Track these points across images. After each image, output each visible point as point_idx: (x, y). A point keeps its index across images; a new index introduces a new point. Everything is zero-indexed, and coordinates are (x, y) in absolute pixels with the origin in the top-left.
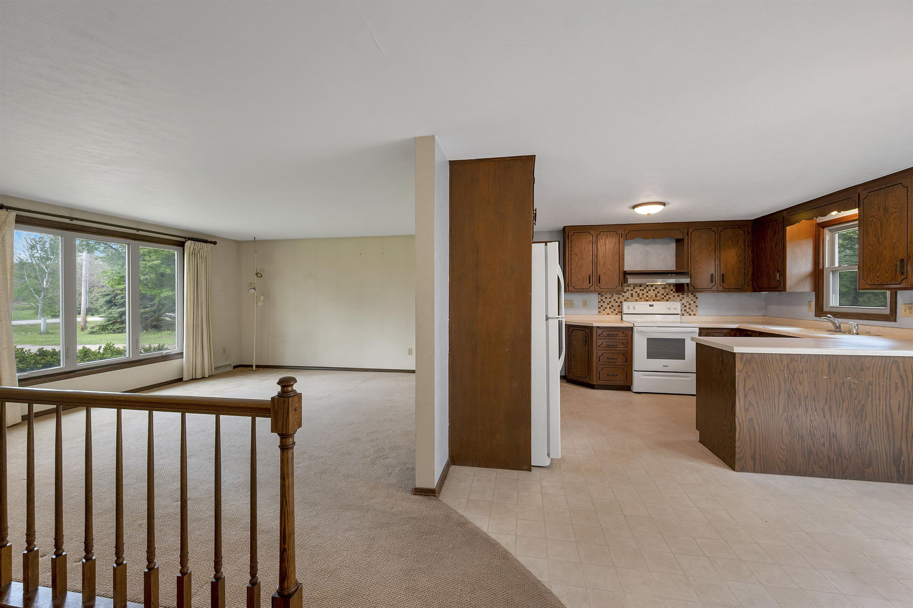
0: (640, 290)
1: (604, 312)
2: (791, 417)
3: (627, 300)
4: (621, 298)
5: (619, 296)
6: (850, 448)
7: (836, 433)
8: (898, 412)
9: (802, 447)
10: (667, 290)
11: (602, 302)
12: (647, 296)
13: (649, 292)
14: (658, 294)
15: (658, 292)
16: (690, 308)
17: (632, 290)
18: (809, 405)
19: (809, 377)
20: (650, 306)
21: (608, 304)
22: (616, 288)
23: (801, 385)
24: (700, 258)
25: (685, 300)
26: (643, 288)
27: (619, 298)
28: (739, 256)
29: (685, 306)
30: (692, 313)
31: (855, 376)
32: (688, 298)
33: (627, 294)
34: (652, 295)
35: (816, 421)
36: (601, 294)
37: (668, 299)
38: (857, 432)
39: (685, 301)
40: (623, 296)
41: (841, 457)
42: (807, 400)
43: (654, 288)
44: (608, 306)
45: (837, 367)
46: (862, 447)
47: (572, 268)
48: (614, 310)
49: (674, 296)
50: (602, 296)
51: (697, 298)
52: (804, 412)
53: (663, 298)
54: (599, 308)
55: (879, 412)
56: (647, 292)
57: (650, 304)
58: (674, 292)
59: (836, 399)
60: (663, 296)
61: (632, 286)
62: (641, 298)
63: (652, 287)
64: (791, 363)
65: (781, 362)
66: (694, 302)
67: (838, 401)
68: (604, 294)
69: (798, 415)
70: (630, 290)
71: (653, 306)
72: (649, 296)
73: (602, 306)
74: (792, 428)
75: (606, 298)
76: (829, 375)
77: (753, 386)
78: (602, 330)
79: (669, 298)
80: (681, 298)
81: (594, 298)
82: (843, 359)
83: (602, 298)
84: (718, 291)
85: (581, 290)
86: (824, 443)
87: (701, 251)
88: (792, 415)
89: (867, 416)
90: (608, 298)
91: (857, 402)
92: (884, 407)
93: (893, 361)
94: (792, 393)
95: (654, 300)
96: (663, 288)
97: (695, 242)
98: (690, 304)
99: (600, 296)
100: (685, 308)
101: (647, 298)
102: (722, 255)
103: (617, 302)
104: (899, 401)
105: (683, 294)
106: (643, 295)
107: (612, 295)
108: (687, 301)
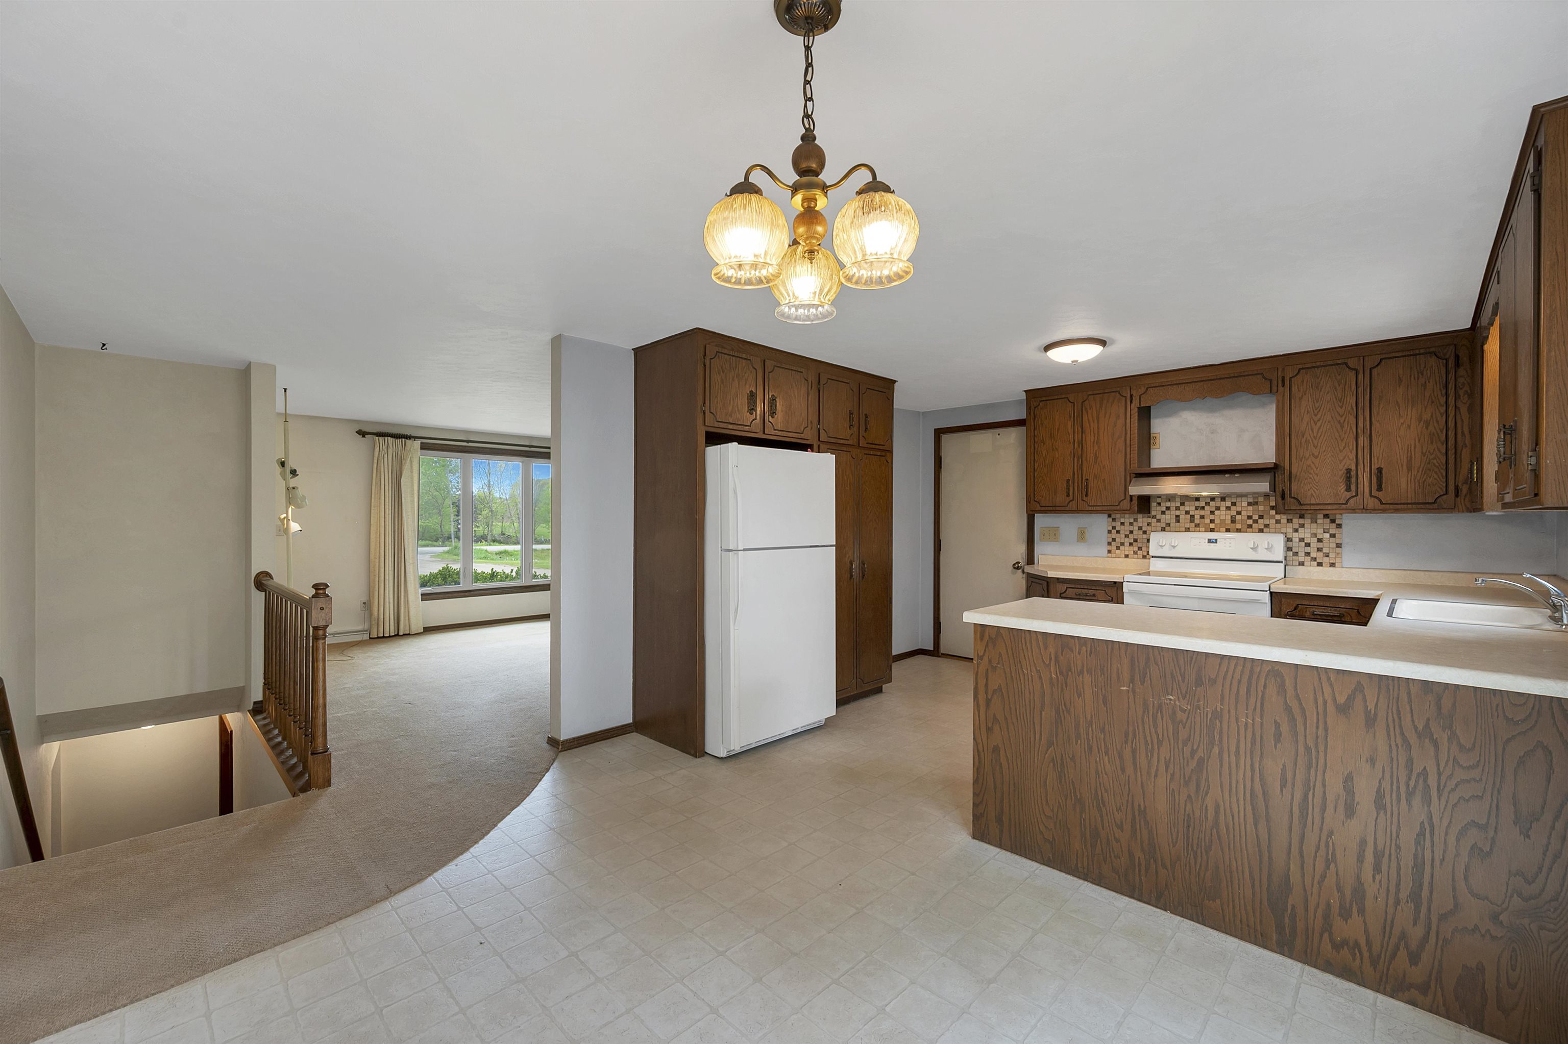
0: (1197, 508)
1: (1118, 551)
2: (1062, 759)
3: (1167, 528)
4: (1153, 524)
5: (1149, 520)
6: (1174, 846)
7: (1145, 807)
8: (1282, 790)
9: (1081, 821)
10: (1261, 508)
11: (1114, 531)
12: (1212, 521)
13: (1217, 512)
14: (1238, 517)
15: (1239, 513)
16: (1319, 550)
17: (1177, 508)
18: (1095, 739)
19: (1094, 684)
20: (1210, 541)
21: (1127, 536)
22: (1119, 505)
23: (1079, 698)
24: (1315, 435)
25: (1307, 531)
26: (1203, 504)
27: (1149, 524)
28: (1427, 424)
29: (1308, 545)
30: (1326, 560)
31: (1184, 692)
32: (1314, 525)
33: (1168, 517)
34: (1223, 518)
35: (1106, 774)
36: (1113, 516)
37: (1262, 527)
38: (1188, 815)
39: (1305, 533)
40: (1159, 521)
41: (1155, 861)
42: (1090, 729)
43: (1229, 504)
44: (1127, 540)
45: (1148, 670)
46: (1199, 851)
47: (1036, 468)
48: (1139, 549)
49: (1278, 522)
50: (1114, 520)
51: (1339, 526)
52: (1085, 752)
53: (1250, 526)
54: (1109, 544)
55: (1237, 782)
56: (1212, 513)
57: (1210, 538)
58: (1277, 513)
59: (1145, 738)
60: (1250, 522)
61: (1178, 499)
62: (1197, 526)
63: (1225, 501)
64: (1062, 651)
65: (1046, 648)
66: (1333, 536)
67: (1149, 742)
68: (1118, 516)
69: (1073, 756)
70: (1173, 509)
71: (1216, 541)
72: (1217, 522)
73: (1114, 540)
74: (1063, 780)
75: (1122, 524)
76: (1131, 685)
77: (1000, 686)
78: (1066, 585)
79: (1267, 526)
80: (1297, 526)
81: (1099, 524)
82: (1160, 654)
83: (1114, 524)
84: (1365, 510)
85: (1051, 508)
86: (1122, 823)
87: (1316, 419)
88: (1063, 753)
89: (1209, 786)
90: (1127, 524)
91: (1187, 750)
92: (1249, 774)
93: (1269, 671)
94: (1063, 712)
95: (1228, 530)
96: (1249, 504)
97: (1301, 399)
98: (1320, 540)
99: (1110, 520)
100: (1308, 549)
101: (1212, 526)
102: (1376, 425)
103: (1145, 532)
104: (1284, 766)
105: (1302, 517)
106: (1203, 520)
107: (1134, 519)
108: (1312, 534)
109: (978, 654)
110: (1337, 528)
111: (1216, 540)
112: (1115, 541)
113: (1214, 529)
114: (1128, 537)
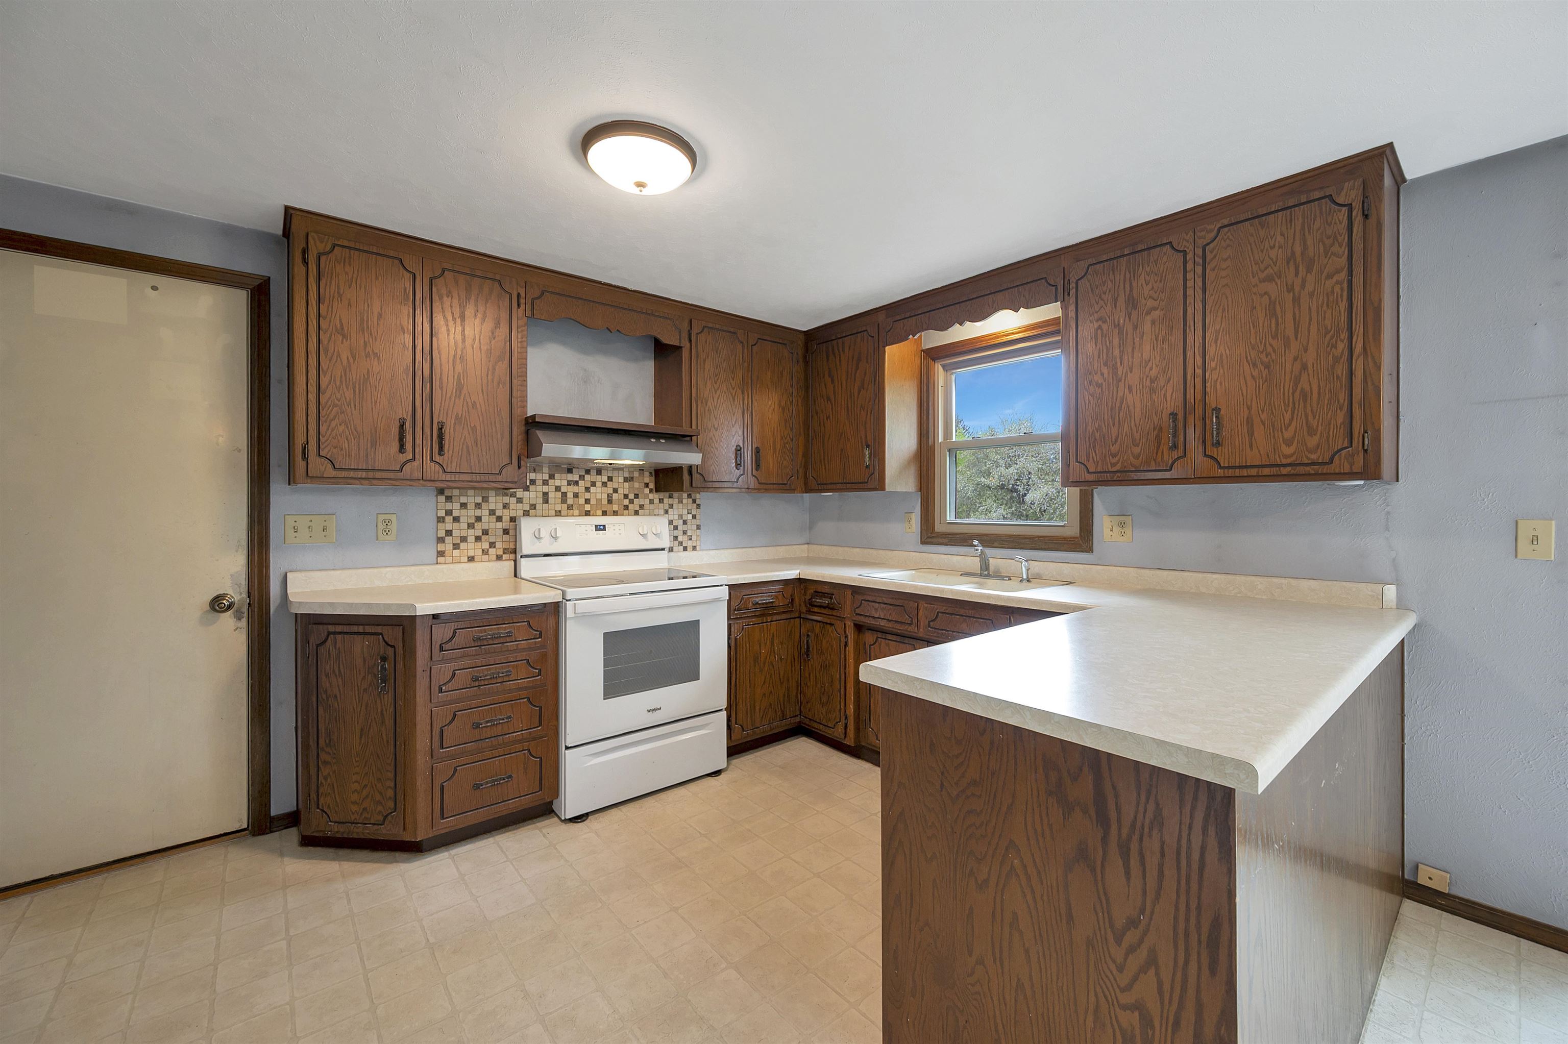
0: (569, 483)
1: (456, 552)
3: (532, 512)
4: (512, 506)
5: (506, 499)
10: (636, 485)
11: (449, 519)
12: (587, 501)
13: (593, 489)
14: (615, 496)
15: (616, 491)
16: (685, 533)
17: (545, 483)
20: (597, 528)
21: (471, 526)
22: (500, 473)
24: (714, 403)
25: (676, 512)
26: (576, 478)
27: (506, 506)
28: (783, 409)
29: (676, 528)
32: (681, 505)
33: (533, 495)
34: (599, 496)
36: (447, 493)
37: (638, 508)
39: (673, 514)
40: (520, 501)
43: (605, 479)
44: (471, 532)
47: (323, 386)
48: (492, 545)
50: (449, 499)
51: (699, 506)
53: (626, 507)
54: (441, 540)
56: (587, 489)
57: (597, 524)
58: (651, 491)
61: (546, 470)
62: (570, 507)
63: (600, 474)
66: (694, 517)
68: (456, 492)
70: (539, 482)
71: (604, 528)
72: (593, 502)
73: (449, 533)
75: (464, 506)
78: (453, 626)
81: (420, 508)
83: (449, 506)
84: (748, 489)
85: (364, 474)
87: (716, 387)
90: (471, 506)
95: (604, 513)
96: (626, 480)
97: (705, 361)
98: (685, 522)
100: (676, 533)
101: (587, 507)
102: (755, 403)
103: (499, 519)
105: (671, 497)
106: (577, 499)
107: (483, 497)
108: (679, 515)
110: (697, 508)
111: (604, 526)
112: (451, 535)
113: (589, 511)
114: (473, 528)
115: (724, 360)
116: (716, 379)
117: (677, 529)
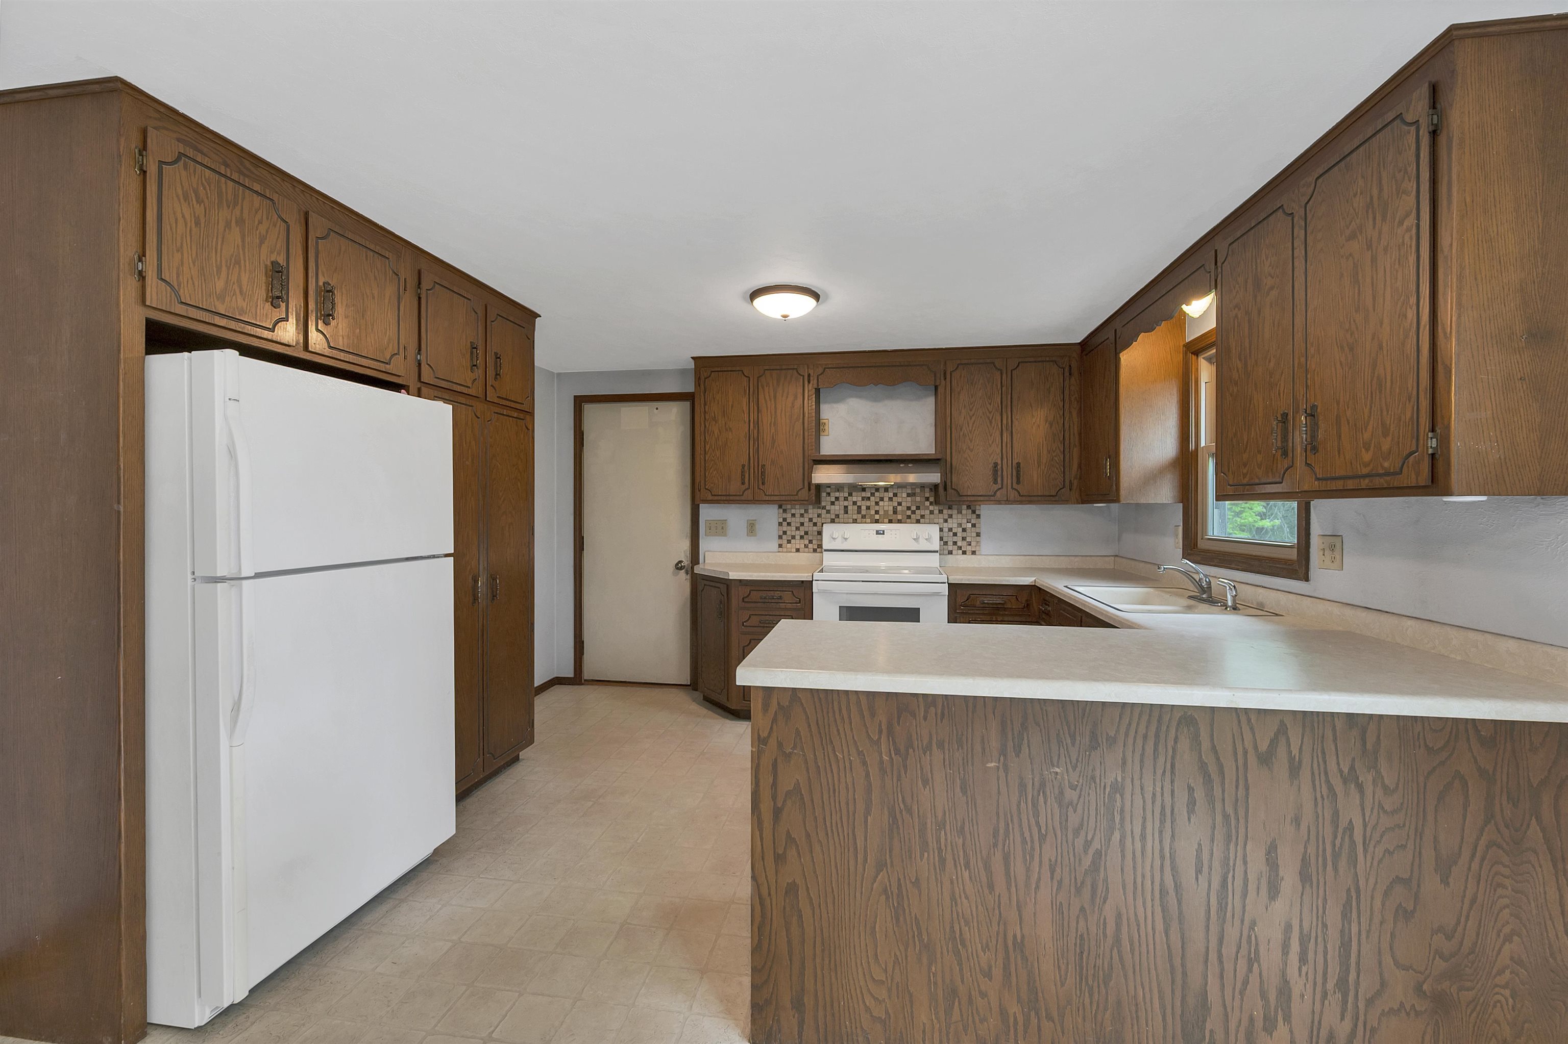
0: (863, 499)
1: (789, 545)
2: (899, 885)
3: (836, 520)
4: (823, 516)
5: (820, 511)
6: (1062, 985)
7: (1023, 936)
8: (1197, 879)
9: (929, 977)
10: (918, 499)
11: (785, 524)
12: (877, 512)
13: (881, 503)
14: (899, 508)
15: (900, 504)
16: (964, 539)
17: (846, 499)
18: (949, 848)
19: (947, 763)
20: (878, 533)
21: (797, 529)
22: (797, 495)
23: (925, 787)
24: (971, 429)
25: (955, 521)
26: (869, 495)
27: (819, 516)
28: (1051, 424)
29: (955, 534)
30: (969, 548)
31: (1074, 761)
32: (960, 516)
33: (837, 507)
34: (886, 508)
35: (967, 898)
36: (784, 507)
37: (919, 518)
38: (1082, 936)
39: (952, 523)
40: (828, 512)
41: (1037, 1014)
42: (943, 833)
43: (891, 495)
44: (798, 532)
45: (1025, 734)
46: (1096, 984)
47: (707, 450)
48: (811, 542)
49: (932, 512)
50: (785, 511)
51: (978, 516)
52: (935, 869)
53: (909, 517)
54: (780, 537)
55: (1143, 876)
56: (877, 503)
57: (877, 529)
58: (931, 504)
59: (1022, 834)
60: (909, 513)
61: (846, 490)
62: (864, 517)
63: (888, 491)
64: (899, 718)
65: (873, 715)
66: (974, 525)
67: (1028, 839)
68: (789, 507)
69: (917, 879)
70: (842, 499)
71: (883, 533)
72: (881, 512)
74: (901, 919)
75: (793, 515)
76: (1002, 758)
77: (798, 784)
78: (751, 588)
79: (923, 516)
80: (946, 517)
81: (769, 516)
82: (1042, 709)
83: (785, 516)
84: (1008, 502)
85: (724, 498)
86: (990, 968)
87: (971, 413)
88: (902, 877)
89: (1107, 889)
90: (798, 516)
91: (1080, 842)
92: (1158, 862)
93: (1180, 717)
94: (901, 812)
95: (890, 521)
96: (908, 495)
97: (959, 393)
98: (964, 530)
99: (781, 511)
100: (955, 539)
101: (877, 517)
102: (1016, 423)
103: (815, 524)
104: (1200, 845)
105: (950, 508)
106: (868, 511)
107: (805, 510)
108: (958, 524)
109: (759, 735)
110: (977, 518)
111: (884, 531)
112: (786, 534)
113: (878, 520)
114: (799, 530)
115: (980, 389)
116: (971, 407)
117: (956, 536)
